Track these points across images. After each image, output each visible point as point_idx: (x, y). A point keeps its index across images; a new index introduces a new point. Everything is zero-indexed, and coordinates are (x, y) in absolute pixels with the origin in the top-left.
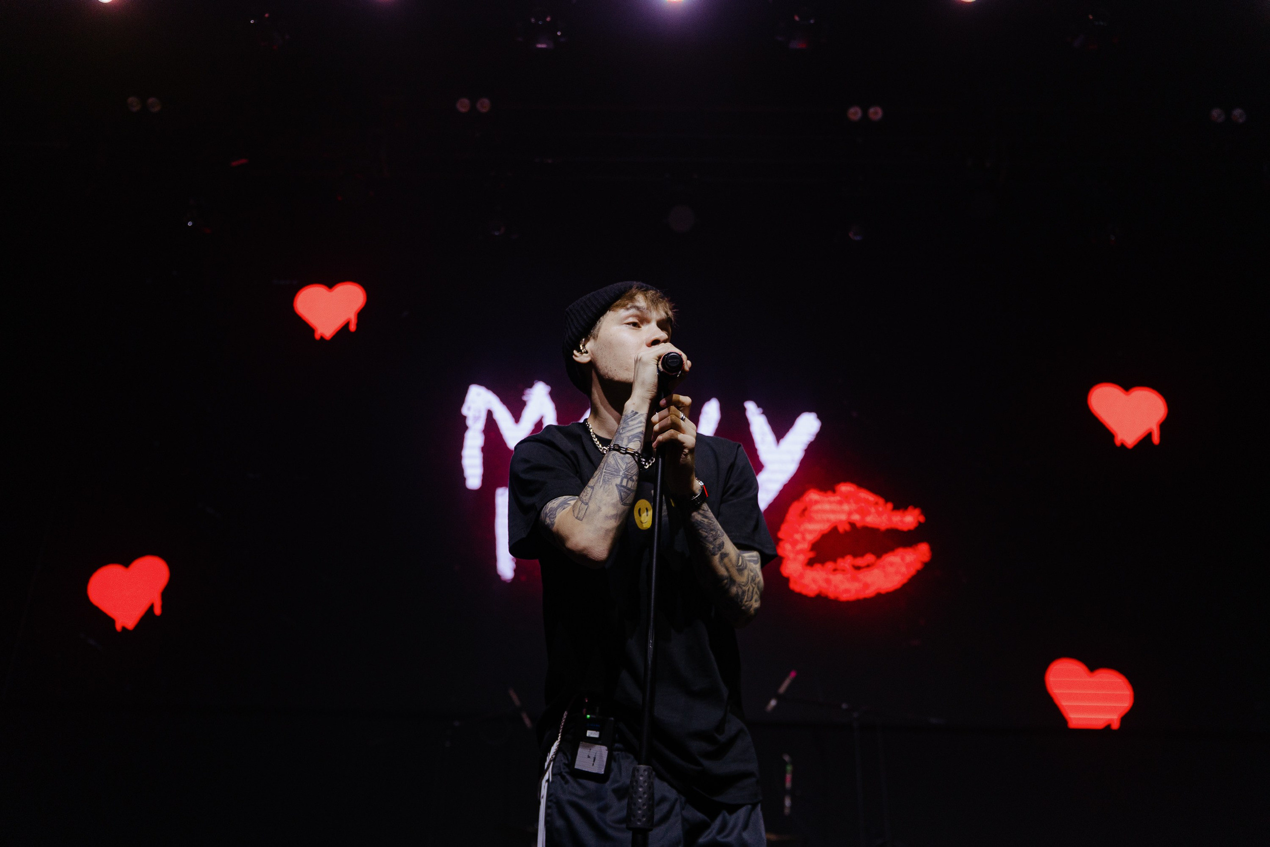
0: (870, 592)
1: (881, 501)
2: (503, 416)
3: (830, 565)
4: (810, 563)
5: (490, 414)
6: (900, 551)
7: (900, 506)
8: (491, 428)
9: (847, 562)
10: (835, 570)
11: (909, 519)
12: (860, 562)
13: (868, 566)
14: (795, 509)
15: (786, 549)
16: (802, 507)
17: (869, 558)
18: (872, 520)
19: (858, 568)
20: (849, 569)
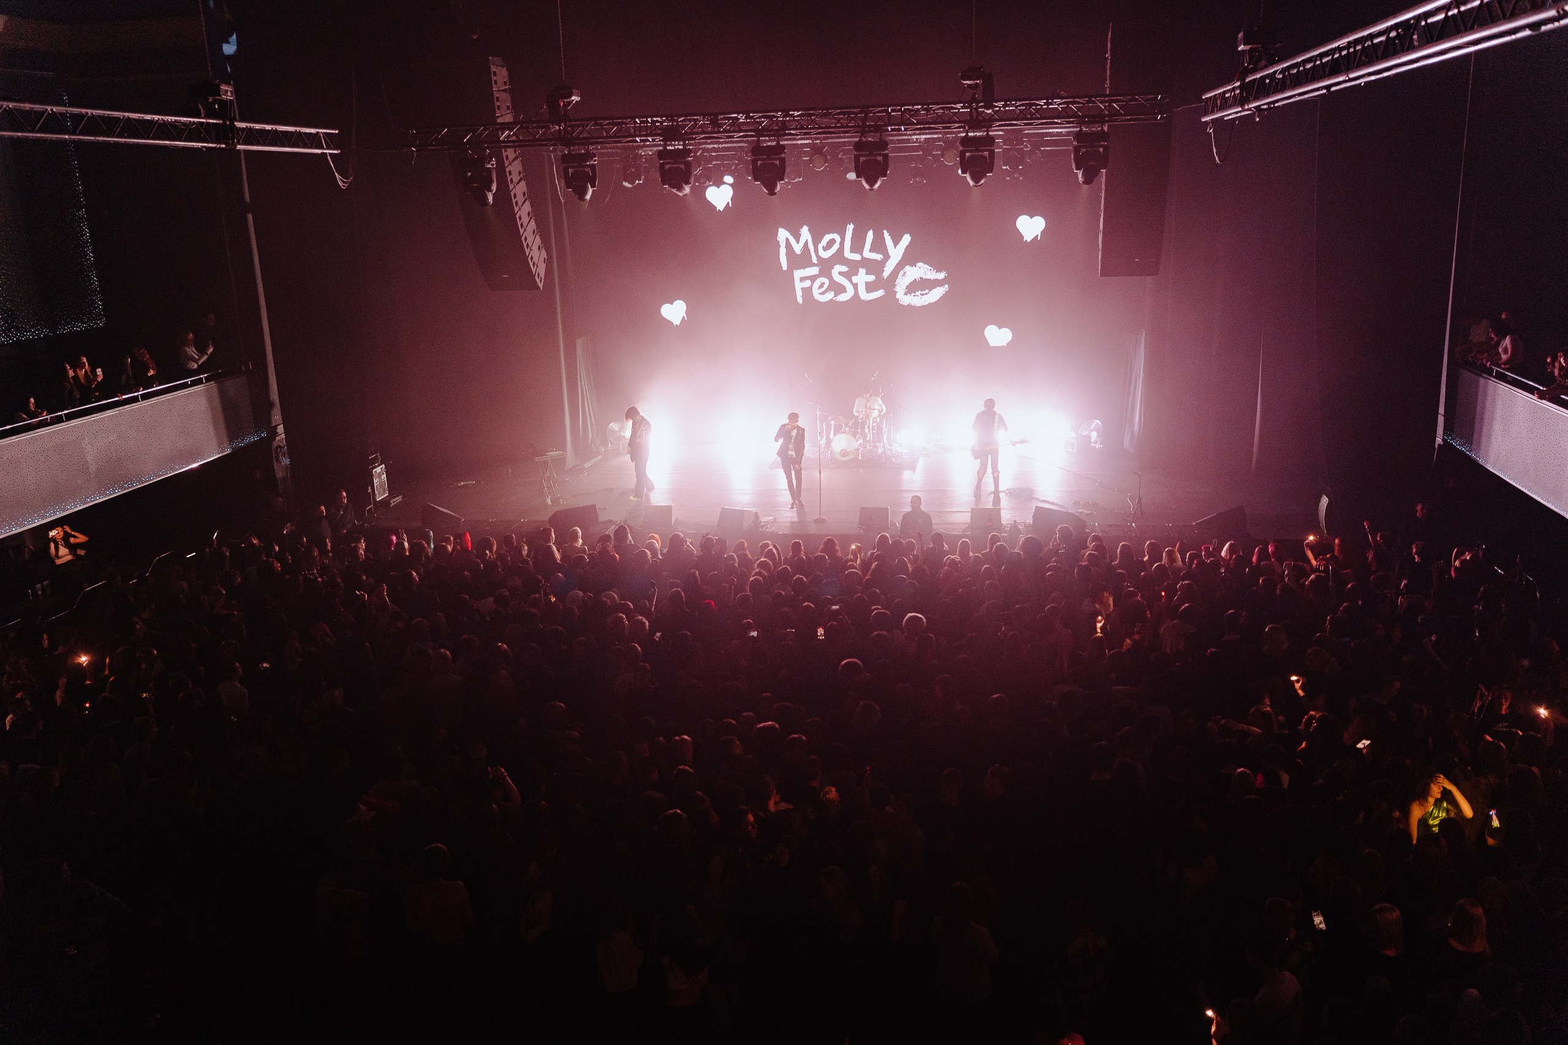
0: (926, 303)
1: (932, 269)
2: (792, 240)
3: (913, 294)
4: (906, 294)
5: (787, 239)
6: (938, 288)
7: (939, 271)
8: (788, 245)
9: (918, 293)
10: (914, 296)
11: (941, 276)
12: (924, 292)
13: (926, 294)
14: (901, 274)
15: (897, 289)
16: (904, 272)
17: (927, 291)
18: (929, 277)
19: (922, 295)
20: (919, 295)
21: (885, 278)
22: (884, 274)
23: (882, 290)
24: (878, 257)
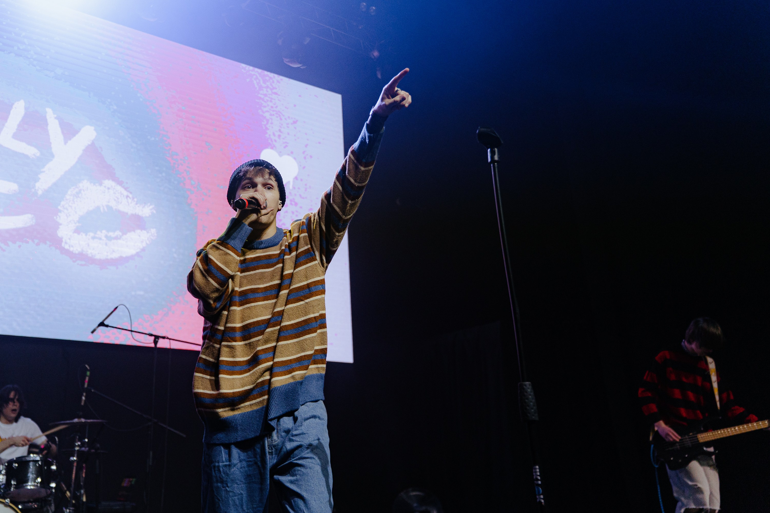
0: (115, 255)
1: (130, 196)
3: (92, 234)
4: (77, 231)
6: (139, 232)
7: (142, 202)
9: (102, 234)
10: (93, 238)
11: (146, 211)
12: (111, 234)
13: (116, 238)
14: (72, 191)
15: (62, 218)
16: (77, 191)
17: (118, 233)
18: (122, 208)
19: (109, 238)
20: (104, 238)
21: (40, 192)
22: (38, 185)
23: (30, 216)
24: (31, 151)
